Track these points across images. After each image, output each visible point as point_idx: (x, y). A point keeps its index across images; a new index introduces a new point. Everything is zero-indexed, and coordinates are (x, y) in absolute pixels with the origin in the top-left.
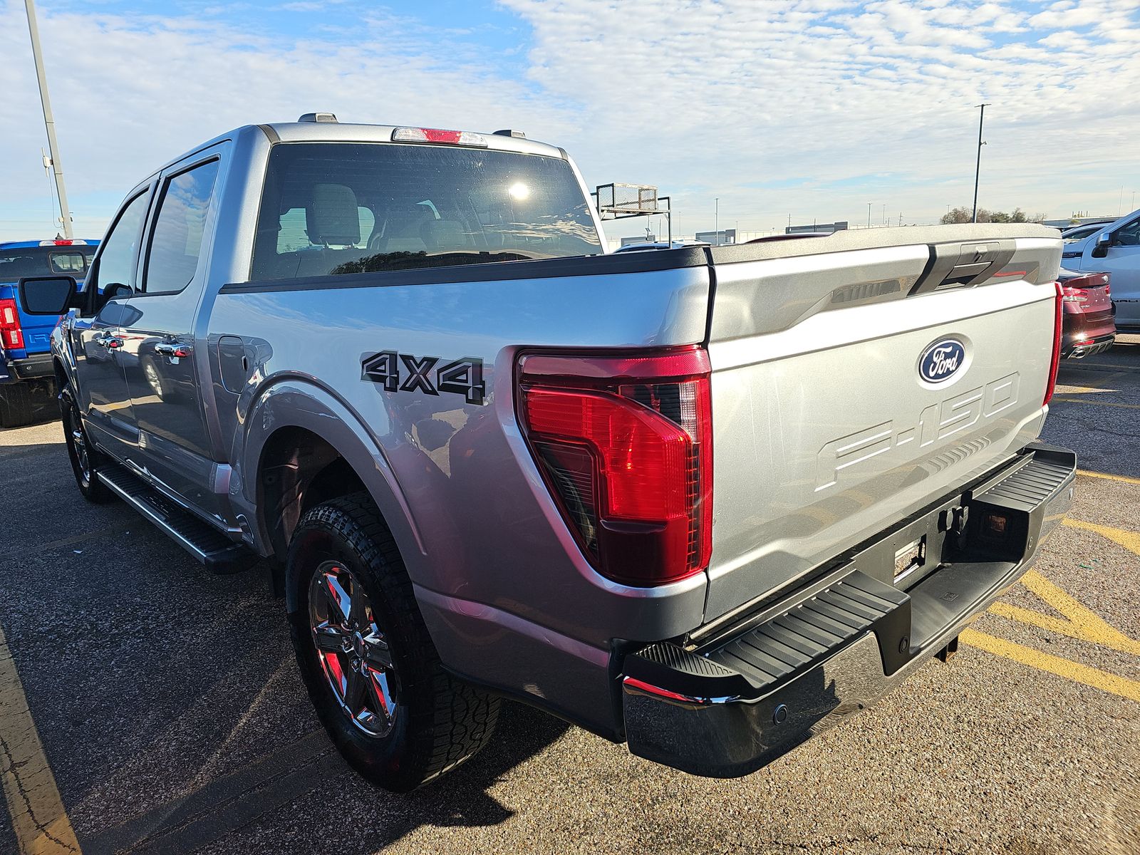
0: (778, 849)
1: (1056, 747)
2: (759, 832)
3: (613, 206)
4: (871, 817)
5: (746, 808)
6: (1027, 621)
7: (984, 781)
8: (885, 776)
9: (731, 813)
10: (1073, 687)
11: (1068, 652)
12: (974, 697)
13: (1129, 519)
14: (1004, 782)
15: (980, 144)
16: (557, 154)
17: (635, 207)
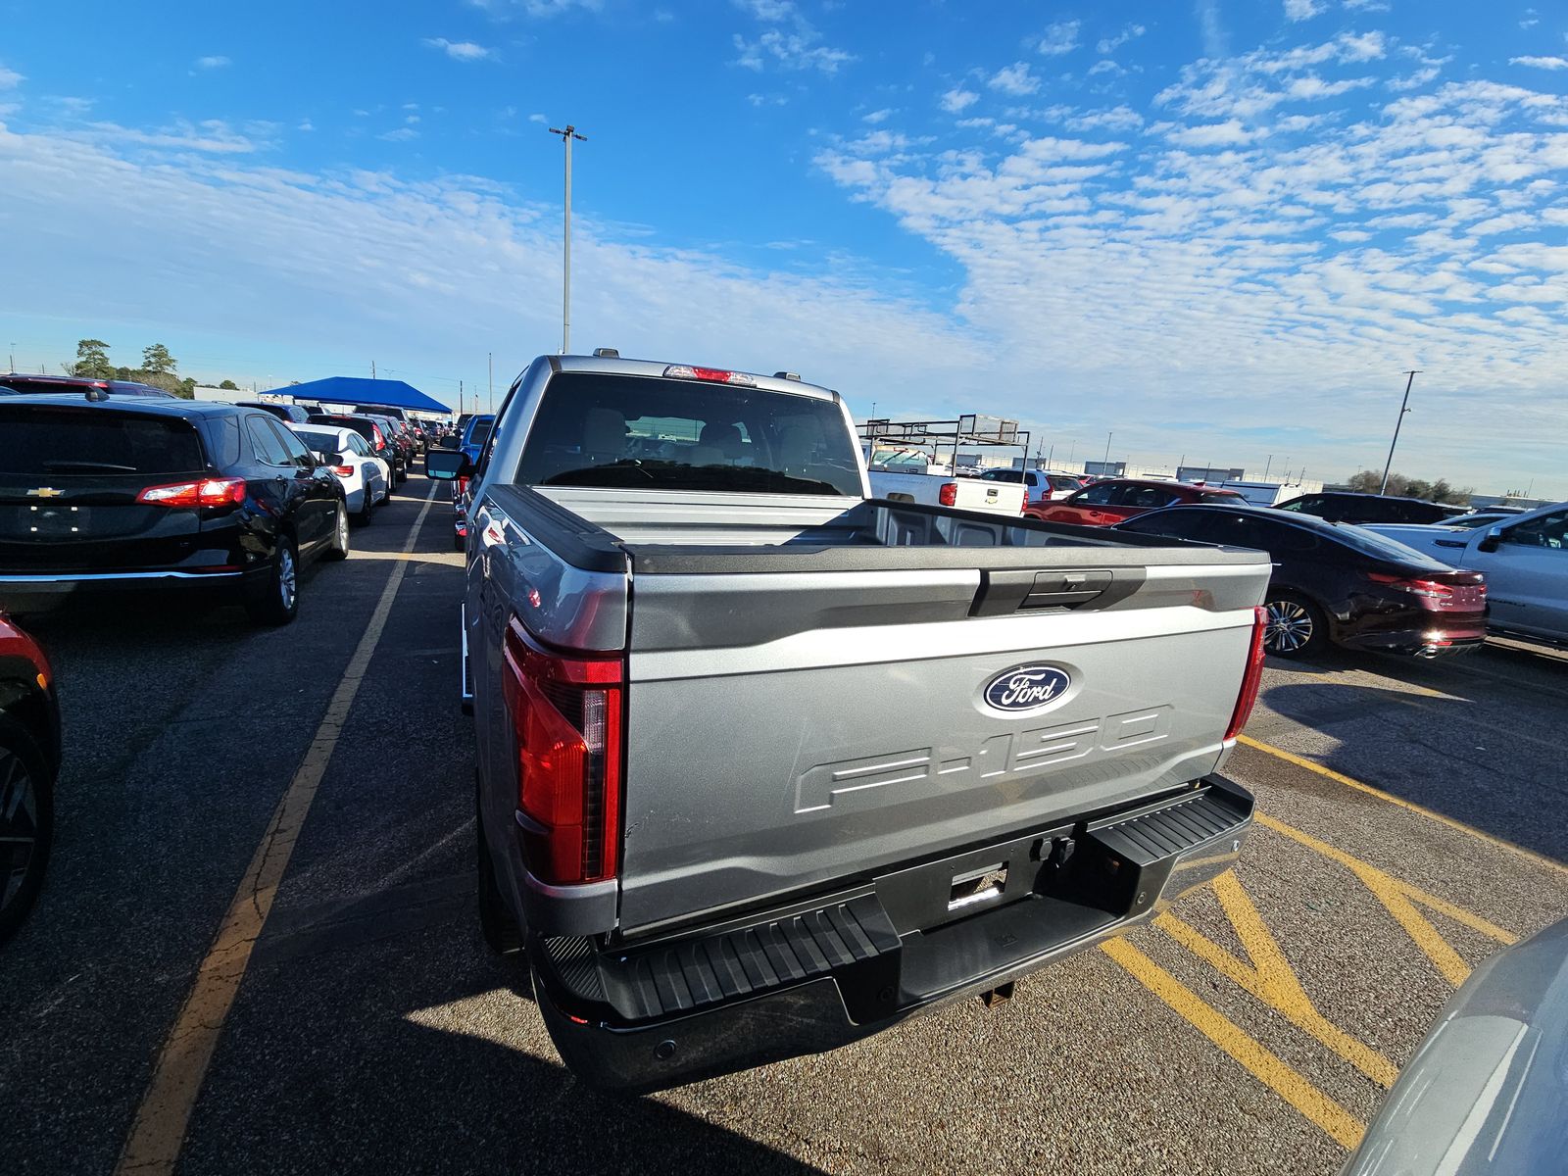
0: (782, 1134)
1: (1151, 1124)
2: (776, 1108)
3: (972, 434)
4: (896, 1134)
5: (780, 1077)
6: (1202, 953)
7: (1044, 1137)
8: (940, 1091)
9: (763, 1076)
10: (1214, 1055)
11: (1231, 1008)
12: (1090, 1028)
13: (1400, 862)
14: (1065, 1147)
15: (1403, 410)
16: (830, 398)
17: (995, 437)
